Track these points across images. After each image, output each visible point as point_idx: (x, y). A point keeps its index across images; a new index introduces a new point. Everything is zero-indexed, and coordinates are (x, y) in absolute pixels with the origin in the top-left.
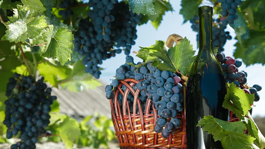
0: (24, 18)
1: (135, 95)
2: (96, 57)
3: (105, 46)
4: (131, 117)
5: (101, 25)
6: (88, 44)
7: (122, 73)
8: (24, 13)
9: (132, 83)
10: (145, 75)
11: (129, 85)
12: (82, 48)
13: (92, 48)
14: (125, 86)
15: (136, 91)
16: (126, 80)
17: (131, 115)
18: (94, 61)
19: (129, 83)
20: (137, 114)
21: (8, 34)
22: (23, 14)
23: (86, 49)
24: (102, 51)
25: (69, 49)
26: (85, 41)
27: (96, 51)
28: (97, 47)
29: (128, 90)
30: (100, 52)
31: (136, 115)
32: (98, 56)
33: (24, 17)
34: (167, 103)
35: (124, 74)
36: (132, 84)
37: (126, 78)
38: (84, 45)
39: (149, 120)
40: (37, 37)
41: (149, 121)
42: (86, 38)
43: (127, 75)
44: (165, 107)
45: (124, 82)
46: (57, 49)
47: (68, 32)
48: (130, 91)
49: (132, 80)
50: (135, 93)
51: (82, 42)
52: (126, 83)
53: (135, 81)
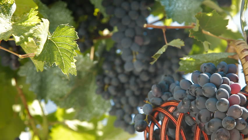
0: (8, 16)
1: (177, 125)
2: (127, 102)
3: (141, 86)
5: (129, 48)
6: (114, 83)
7: (157, 96)
8: (7, 7)
9: (172, 107)
10: (188, 90)
11: (168, 110)
12: (107, 89)
13: (121, 88)
14: (161, 114)
15: (177, 119)
16: (164, 105)
18: (126, 109)
19: (167, 108)
22: (6, 9)
23: (112, 91)
24: (137, 93)
25: (71, 51)
26: (110, 79)
27: (128, 93)
28: (129, 88)
29: (167, 118)
30: (133, 94)
32: (132, 101)
33: (8, 14)
34: (222, 120)
35: (160, 97)
36: (171, 109)
37: (163, 102)
38: (110, 85)
40: (26, 34)
42: (111, 74)
43: (164, 97)
44: (220, 126)
45: (161, 108)
46: (55, 52)
47: (69, 28)
48: (170, 120)
49: (171, 103)
50: (177, 121)
51: (106, 81)
52: (163, 110)
53: (176, 104)
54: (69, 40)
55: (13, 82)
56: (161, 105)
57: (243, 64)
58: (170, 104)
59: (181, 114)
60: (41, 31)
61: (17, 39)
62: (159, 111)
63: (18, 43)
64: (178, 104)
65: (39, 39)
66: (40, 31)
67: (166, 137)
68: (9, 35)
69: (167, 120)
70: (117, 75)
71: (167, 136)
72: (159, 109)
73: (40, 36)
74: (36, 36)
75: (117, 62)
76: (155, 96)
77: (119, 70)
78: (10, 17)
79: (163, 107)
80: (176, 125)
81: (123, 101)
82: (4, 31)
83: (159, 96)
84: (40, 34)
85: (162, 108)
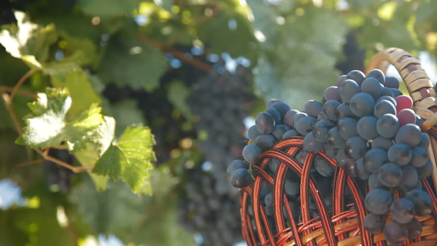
0: (60, 113)
1: (302, 173)
4: (297, 229)
6: (203, 210)
7: (265, 133)
8: (58, 101)
9: (293, 148)
11: (286, 153)
15: (303, 165)
16: (278, 146)
17: (298, 227)
19: (284, 150)
20: (312, 218)
21: (28, 134)
22: (57, 104)
23: (199, 221)
25: (145, 162)
26: (197, 205)
27: (221, 224)
29: (285, 165)
31: (311, 223)
33: (59, 111)
34: (387, 151)
35: (271, 134)
36: (291, 152)
37: (277, 141)
38: (196, 212)
39: (347, 228)
40: (83, 138)
41: (346, 230)
43: (277, 133)
45: (274, 150)
46: (122, 162)
47: (142, 130)
48: (289, 168)
49: (291, 140)
50: (302, 168)
51: (192, 207)
52: (277, 153)
53: (299, 141)
54: (142, 147)
55: (62, 218)
56: (273, 146)
57: (404, 77)
58: (290, 143)
59: (308, 154)
60: (103, 133)
61: (71, 146)
62: (270, 156)
63: (72, 151)
64: (302, 141)
65: (100, 145)
66: (101, 133)
67: (283, 197)
68: (60, 140)
69: (285, 168)
70: (206, 198)
71: (285, 196)
72: (270, 153)
73: (101, 141)
74: (95, 141)
75: (206, 181)
76: (262, 133)
77: (208, 191)
78: (61, 117)
79: (278, 149)
80: (301, 175)
81: (215, 235)
82: (54, 134)
83: (269, 132)
84: (101, 137)
85: (276, 151)
